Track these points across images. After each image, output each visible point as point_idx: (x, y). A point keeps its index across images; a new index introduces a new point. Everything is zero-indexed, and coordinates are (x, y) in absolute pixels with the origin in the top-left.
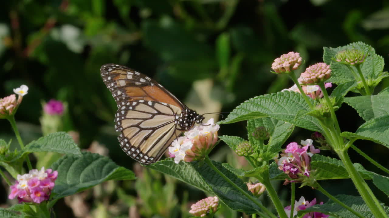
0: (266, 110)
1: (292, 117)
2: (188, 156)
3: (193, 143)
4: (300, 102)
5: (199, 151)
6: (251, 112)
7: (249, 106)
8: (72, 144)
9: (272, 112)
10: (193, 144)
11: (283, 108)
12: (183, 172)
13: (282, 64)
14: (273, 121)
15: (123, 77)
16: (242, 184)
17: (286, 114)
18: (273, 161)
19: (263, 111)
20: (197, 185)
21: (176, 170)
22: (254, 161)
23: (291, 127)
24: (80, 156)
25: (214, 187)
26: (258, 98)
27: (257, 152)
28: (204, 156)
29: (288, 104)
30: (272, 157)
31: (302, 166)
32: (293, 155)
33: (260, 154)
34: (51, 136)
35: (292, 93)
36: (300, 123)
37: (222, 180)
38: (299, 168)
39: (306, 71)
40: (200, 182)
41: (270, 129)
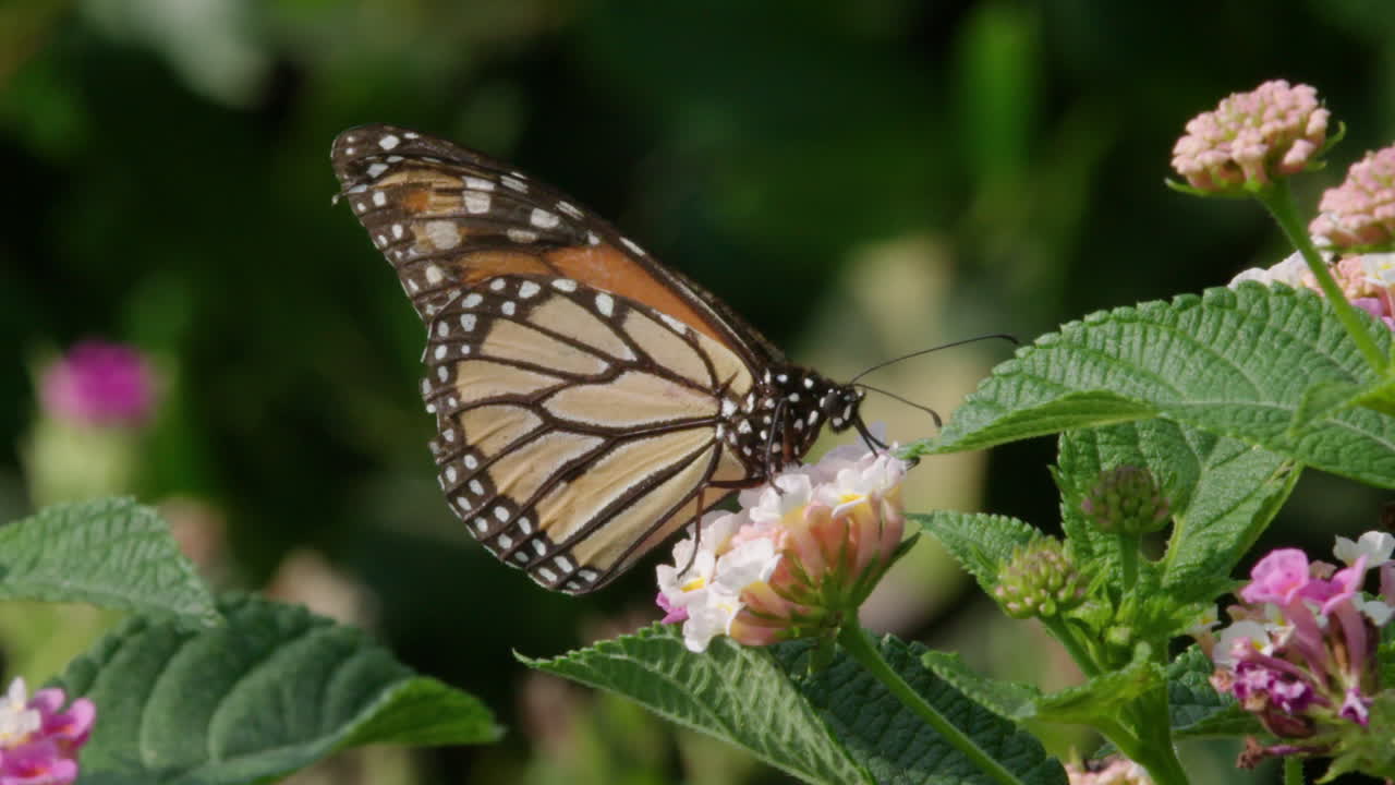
0: (1148, 385)
1: (1280, 420)
2: (754, 613)
3: (782, 545)
4: (1323, 338)
5: (810, 591)
6: (1068, 394)
7: (1058, 362)
8: (171, 559)
9: (1177, 394)
10: (779, 556)
11: (1234, 371)
12: (732, 698)
13: (1225, 147)
14: (1193, 440)
15: (450, 206)
16: (1037, 763)
17: (1248, 402)
18: (1187, 640)
19: (1134, 388)
20: (803, 764)
21: (693, 688)
22: (1090, 645)
23: (1282, 469)
24: (210, 624)
25: (894, 775)
26: (1103, 322)
27: (1105, 596)
28: (839, 617)
29: (1257, 352)
30: (1179, 624)
31: (1331, 669)
32: (1287, 612)
33: (1121, 608)
34: (58, 520)
35: (1278, 293)
36: (1319, 449)
37: (938, 741)
38: (1317, 679)
39: (1349, 182)
40: (818, 751)
41: (1174, 478)
